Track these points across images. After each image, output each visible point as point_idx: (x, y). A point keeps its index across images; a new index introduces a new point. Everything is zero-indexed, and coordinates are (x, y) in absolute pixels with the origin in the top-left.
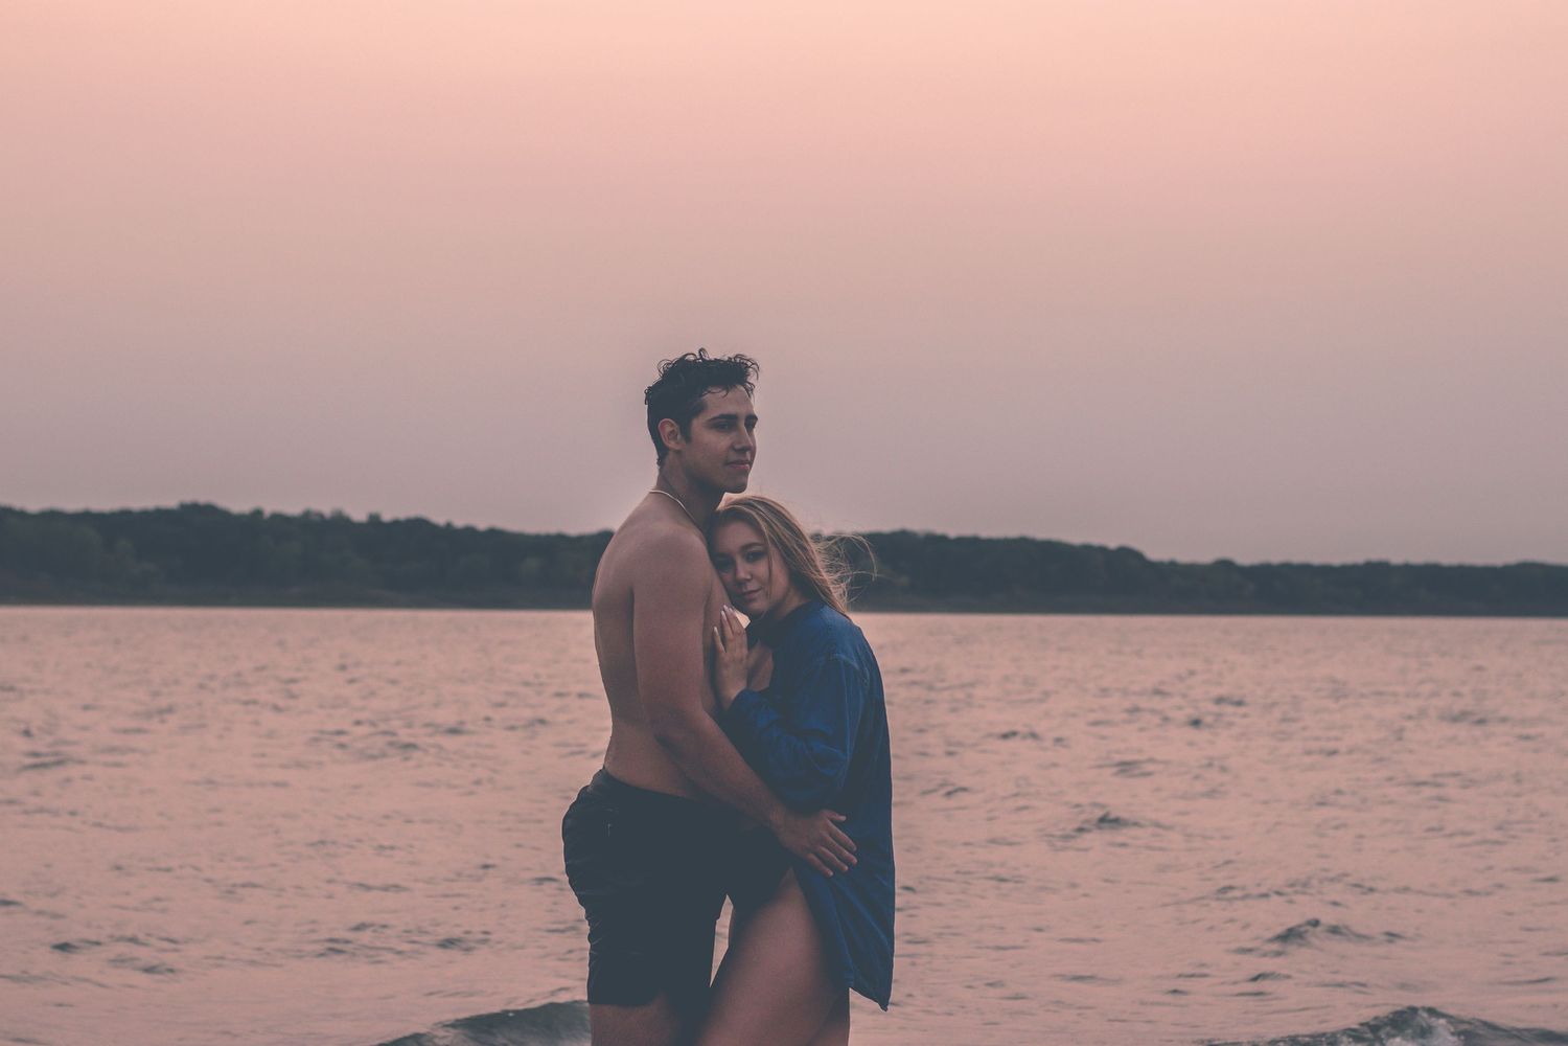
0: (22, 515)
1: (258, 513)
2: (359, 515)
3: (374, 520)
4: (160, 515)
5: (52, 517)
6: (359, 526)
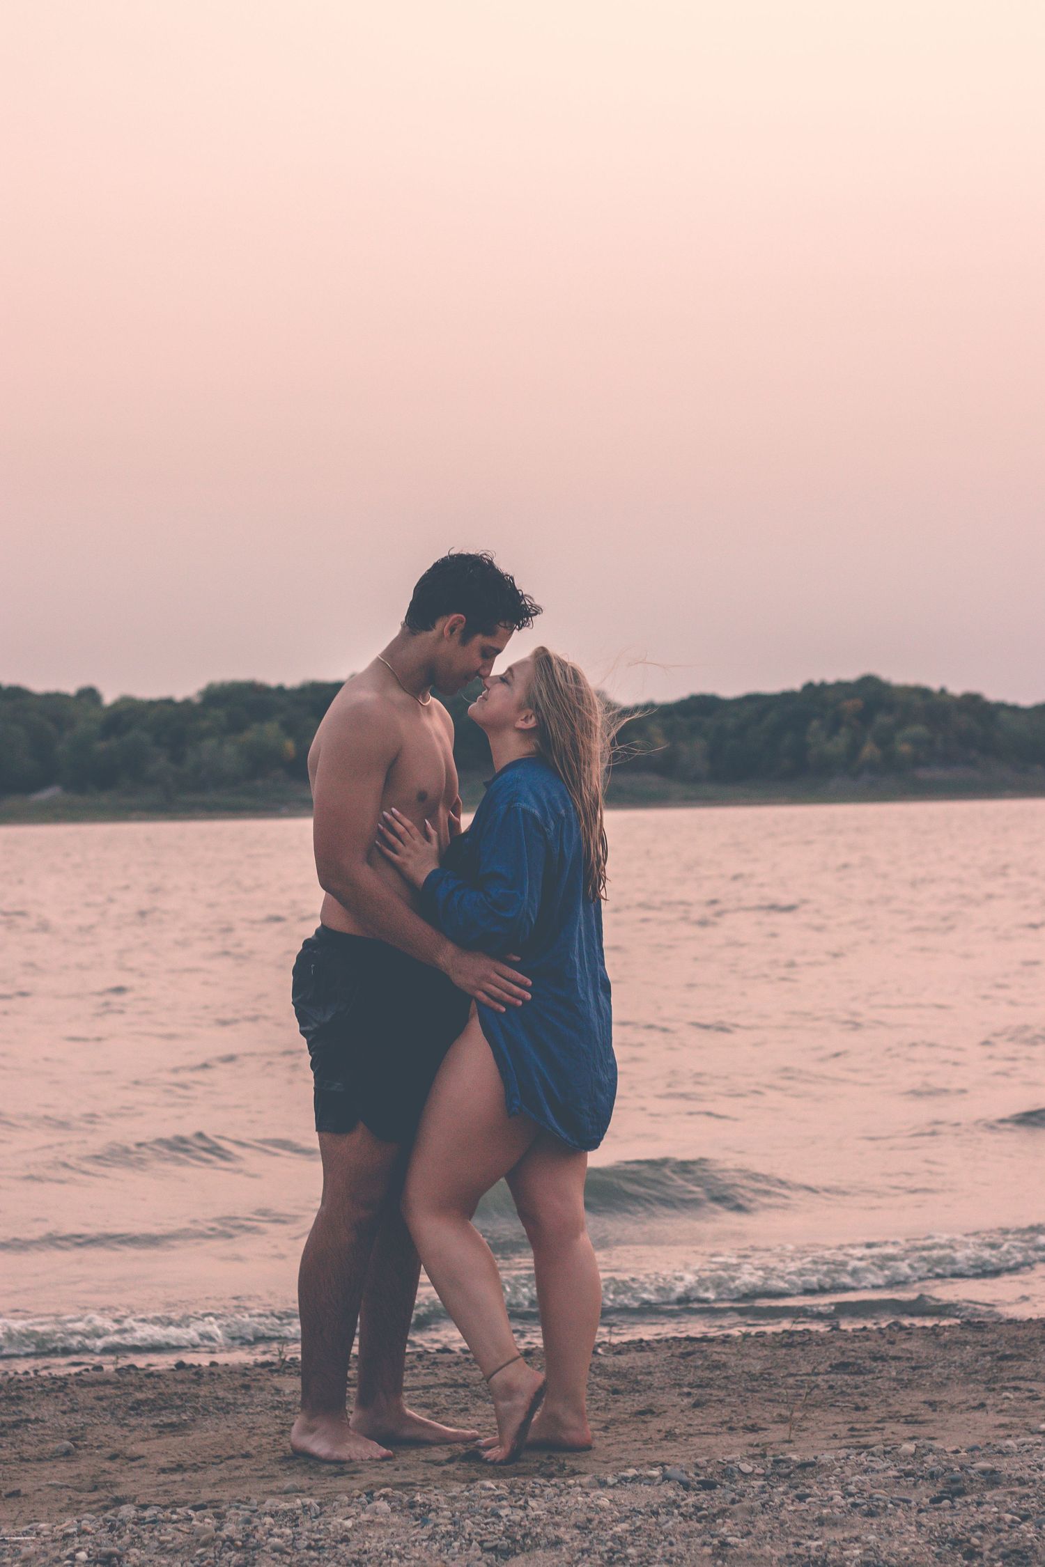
0: (1015, 709)
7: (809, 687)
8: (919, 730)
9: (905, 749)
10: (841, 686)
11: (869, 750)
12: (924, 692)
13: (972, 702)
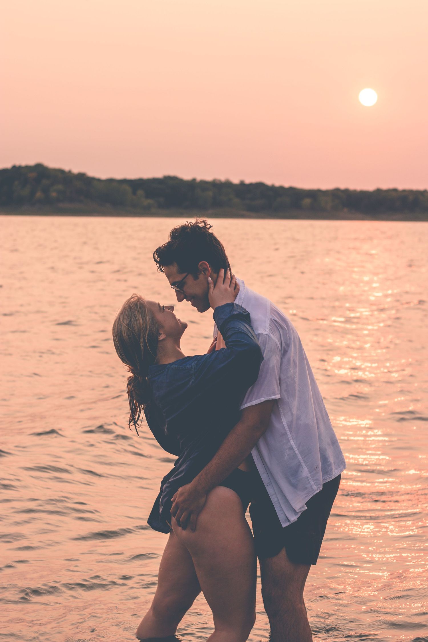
0: (99, 180)
1: (194, 180)
2: (236, 181)
3: (242, 184)
4: (155, 181)
5: (111, 181)
6: (236, 185)
7: (14, 167)
8: (60, 187)
9: (54, 194)
10: (27, 167)
11: (39, 195)
12: (62, 171)
13: (82, 176)
